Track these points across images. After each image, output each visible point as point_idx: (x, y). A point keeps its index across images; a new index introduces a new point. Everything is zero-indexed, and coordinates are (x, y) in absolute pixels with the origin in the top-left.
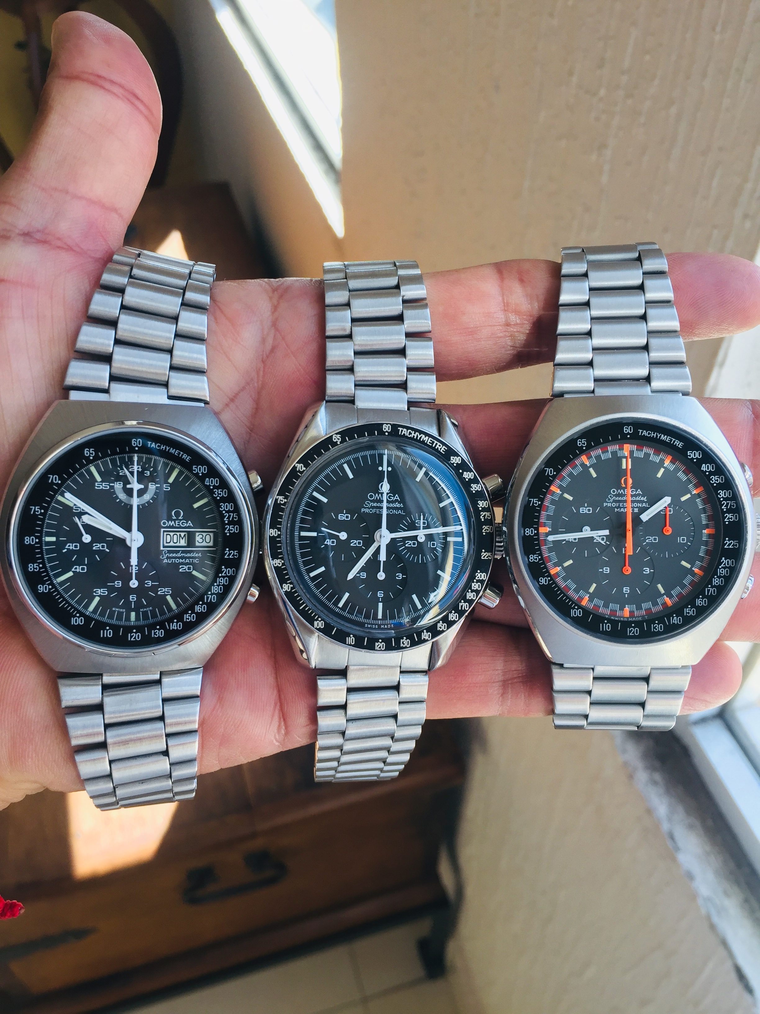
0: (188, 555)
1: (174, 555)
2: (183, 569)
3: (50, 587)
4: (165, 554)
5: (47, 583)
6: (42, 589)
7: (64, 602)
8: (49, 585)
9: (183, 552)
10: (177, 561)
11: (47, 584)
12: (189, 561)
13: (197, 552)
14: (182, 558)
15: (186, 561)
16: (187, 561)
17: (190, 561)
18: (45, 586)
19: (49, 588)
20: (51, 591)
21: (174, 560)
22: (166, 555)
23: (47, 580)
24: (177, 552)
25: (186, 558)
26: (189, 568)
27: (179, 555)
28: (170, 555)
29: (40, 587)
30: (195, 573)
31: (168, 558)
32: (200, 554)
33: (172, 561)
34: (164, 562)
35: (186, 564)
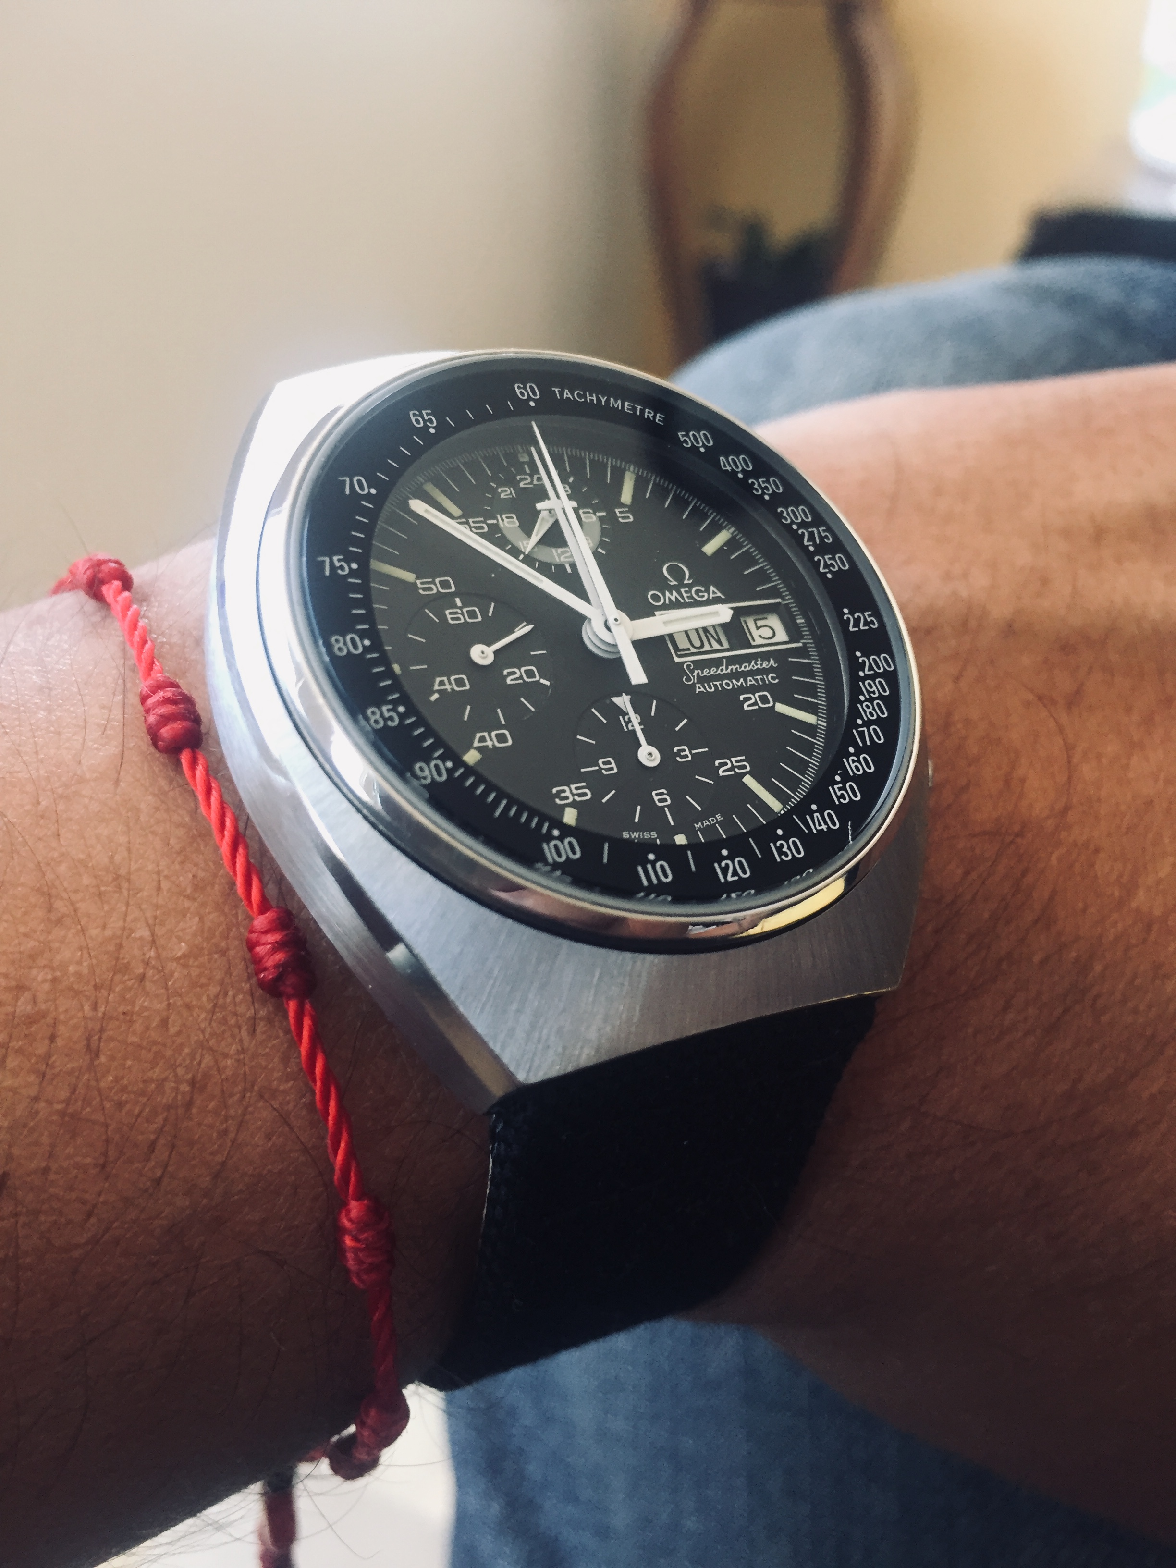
0: (746, 667)
1: (713, 671)
2: (751, 702)
3: (449, 764)
4: (692, 672)
5: (436, 754)
6: (427, 773)
7: (504, 802)
8: (443, 758)
9: (731, 660)
10: (728, 685)
11: (439, 758)
12: (754, 682)
13: (765, 656)
14: (736, 675)
15: (749, 683)
16: (750, 681)
17: (756, 680)
18: (432, 764)
19: (447, 769)
20: (457, 774)
21: (718, 683)
22: (695, 674)
23: (433, 748)
24: (717, 662)
25: (745, 675)
26: (764, 699)
27: (724, 670)
28: (705, 674)
29: (421, 769)
30: (781, 708)
31: (702, 680)
32: (772, 661)
33: (715, 686)
34: (698, 691)
35: (753, 689)
